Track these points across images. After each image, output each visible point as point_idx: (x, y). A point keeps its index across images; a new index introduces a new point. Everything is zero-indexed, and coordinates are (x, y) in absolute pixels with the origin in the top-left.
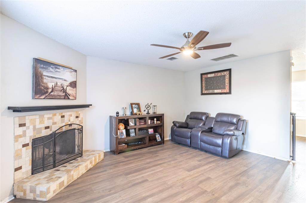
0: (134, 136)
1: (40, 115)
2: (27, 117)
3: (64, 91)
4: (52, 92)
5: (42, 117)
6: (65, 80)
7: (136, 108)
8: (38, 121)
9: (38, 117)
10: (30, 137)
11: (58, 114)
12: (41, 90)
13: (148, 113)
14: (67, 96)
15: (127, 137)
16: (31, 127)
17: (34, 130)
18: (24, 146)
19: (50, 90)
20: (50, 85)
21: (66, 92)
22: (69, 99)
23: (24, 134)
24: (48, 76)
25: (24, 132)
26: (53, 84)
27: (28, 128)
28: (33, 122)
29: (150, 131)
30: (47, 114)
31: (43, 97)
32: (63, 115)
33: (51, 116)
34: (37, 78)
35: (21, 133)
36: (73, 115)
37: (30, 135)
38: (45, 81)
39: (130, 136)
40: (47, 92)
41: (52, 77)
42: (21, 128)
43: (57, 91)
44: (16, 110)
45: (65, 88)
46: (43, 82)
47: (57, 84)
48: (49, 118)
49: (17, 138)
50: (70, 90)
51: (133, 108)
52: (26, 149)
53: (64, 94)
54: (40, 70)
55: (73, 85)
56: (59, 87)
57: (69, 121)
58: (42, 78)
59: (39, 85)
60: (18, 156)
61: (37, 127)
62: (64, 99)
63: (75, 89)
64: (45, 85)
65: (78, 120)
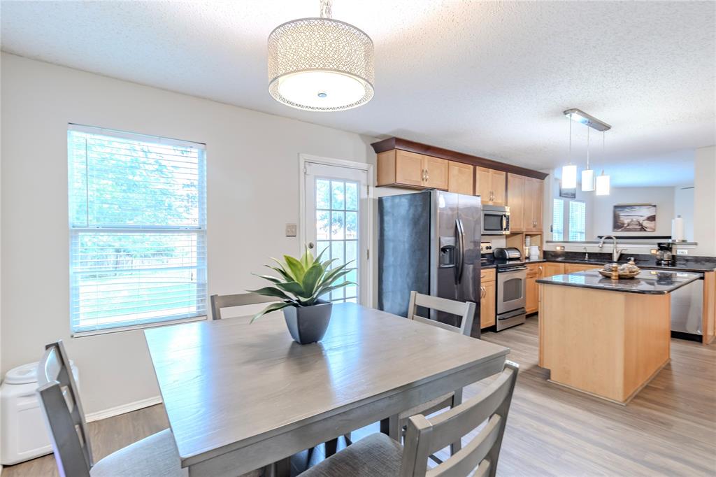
3: (641, 225)
4: (628, 225)
6: (642, 216)
14: (643, 229)
19: (626, 225)
20: (626, 222)
22: (645, 230)
24: (624, 216)
26: (629, 220)
31: (620, 230)
34: (616, 218)
38: (621, 219)
40: (623, 226)
41: (628, 216)
43: (632, 225)
45: (641, 222)
46: (620, 221)
47: (632, 220)
50: (646, 224)
53: (640, 227)
54: (617, 212)
55: (652, 218)
56: (635, 222)
58: (619, 217)
59: (617, 222)
62: (640, 231)
63: (653, 222)
64: (622, 222)
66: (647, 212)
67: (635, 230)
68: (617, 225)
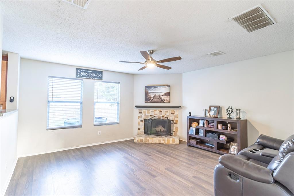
0: (201, 136)
1: (148, 110)
2: (142, 110)
3: (161, 98)
4: (153, 99)
5: (149, 111)
6: (161, 93)
7: (214, 110)
8: (147, 112)
9: (147, 110)
10: (143, 118)
11: (157, 110)
12: (148, 99)
13: (230, 118)
14: (162, 101)
15: (195, 134)
16: (144, 114)
17: (145, 116)
18: (141, 121)
19: (152, 99)
20: (152, 96)
21: (162, 99)
22: (164, 102)
23: (141, 117)
24: (151, 92)
25: (141, 115)
26: (154, 95)
27: (143, 114)
28: (145, 112)
29: (221, 137)
30: (151, 110)
31: (149, 102)
32: (161, 111)
33: (153, 110)
34: (146, 93)
35: (140, 116)
36: (168, 112)
37: (143, 117)
38: (149, 95)
39: (198, 135)
40: (151, 99)
41: (153, 92)
42: (140, 114)
43: (156, 98)
44: (137, 107)
45: (161, 97)
46: (149, 96)
47: (156, 95)
48: (152, 112)
49: (139, 117)
50: (164, 98)
51: (211, 110)
52: (142, 123)
53: (161, 100)
54: (147, 90)
55: (168, 94)
56: (157, 96)
57: (166, 115)
58: (148, 94)
59: (147, 97)
60: (139, 124)
61: (146, 114)
62: (161, 102)
63: (169, 97)
64: (150, 97)
65: (173, 115)
66: (164, 90)
67: (157, 102)
68: (147, 99)
